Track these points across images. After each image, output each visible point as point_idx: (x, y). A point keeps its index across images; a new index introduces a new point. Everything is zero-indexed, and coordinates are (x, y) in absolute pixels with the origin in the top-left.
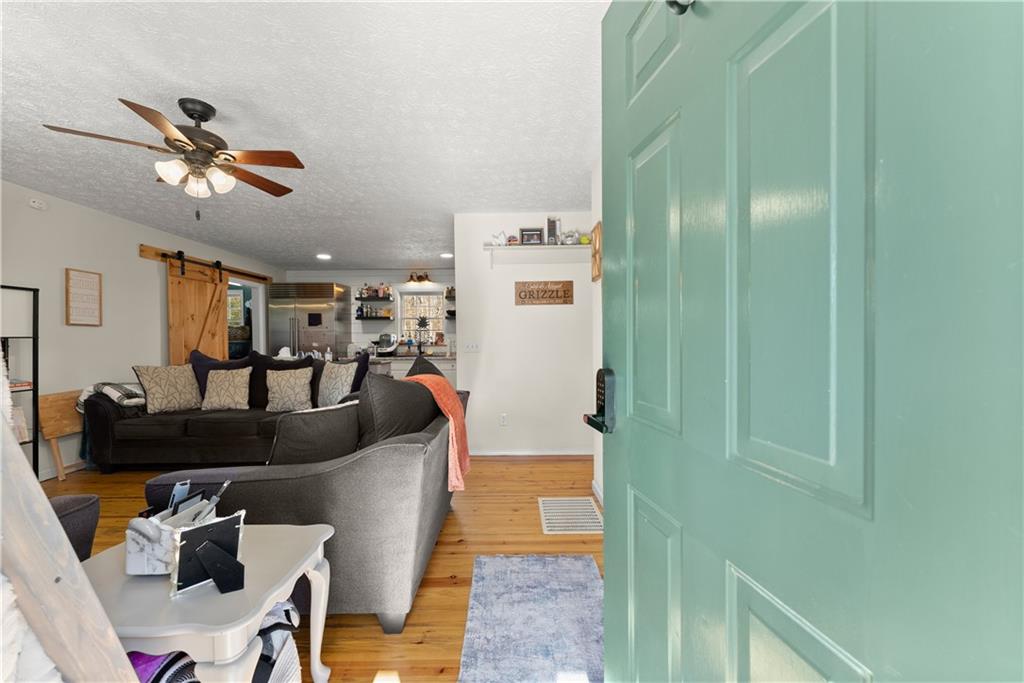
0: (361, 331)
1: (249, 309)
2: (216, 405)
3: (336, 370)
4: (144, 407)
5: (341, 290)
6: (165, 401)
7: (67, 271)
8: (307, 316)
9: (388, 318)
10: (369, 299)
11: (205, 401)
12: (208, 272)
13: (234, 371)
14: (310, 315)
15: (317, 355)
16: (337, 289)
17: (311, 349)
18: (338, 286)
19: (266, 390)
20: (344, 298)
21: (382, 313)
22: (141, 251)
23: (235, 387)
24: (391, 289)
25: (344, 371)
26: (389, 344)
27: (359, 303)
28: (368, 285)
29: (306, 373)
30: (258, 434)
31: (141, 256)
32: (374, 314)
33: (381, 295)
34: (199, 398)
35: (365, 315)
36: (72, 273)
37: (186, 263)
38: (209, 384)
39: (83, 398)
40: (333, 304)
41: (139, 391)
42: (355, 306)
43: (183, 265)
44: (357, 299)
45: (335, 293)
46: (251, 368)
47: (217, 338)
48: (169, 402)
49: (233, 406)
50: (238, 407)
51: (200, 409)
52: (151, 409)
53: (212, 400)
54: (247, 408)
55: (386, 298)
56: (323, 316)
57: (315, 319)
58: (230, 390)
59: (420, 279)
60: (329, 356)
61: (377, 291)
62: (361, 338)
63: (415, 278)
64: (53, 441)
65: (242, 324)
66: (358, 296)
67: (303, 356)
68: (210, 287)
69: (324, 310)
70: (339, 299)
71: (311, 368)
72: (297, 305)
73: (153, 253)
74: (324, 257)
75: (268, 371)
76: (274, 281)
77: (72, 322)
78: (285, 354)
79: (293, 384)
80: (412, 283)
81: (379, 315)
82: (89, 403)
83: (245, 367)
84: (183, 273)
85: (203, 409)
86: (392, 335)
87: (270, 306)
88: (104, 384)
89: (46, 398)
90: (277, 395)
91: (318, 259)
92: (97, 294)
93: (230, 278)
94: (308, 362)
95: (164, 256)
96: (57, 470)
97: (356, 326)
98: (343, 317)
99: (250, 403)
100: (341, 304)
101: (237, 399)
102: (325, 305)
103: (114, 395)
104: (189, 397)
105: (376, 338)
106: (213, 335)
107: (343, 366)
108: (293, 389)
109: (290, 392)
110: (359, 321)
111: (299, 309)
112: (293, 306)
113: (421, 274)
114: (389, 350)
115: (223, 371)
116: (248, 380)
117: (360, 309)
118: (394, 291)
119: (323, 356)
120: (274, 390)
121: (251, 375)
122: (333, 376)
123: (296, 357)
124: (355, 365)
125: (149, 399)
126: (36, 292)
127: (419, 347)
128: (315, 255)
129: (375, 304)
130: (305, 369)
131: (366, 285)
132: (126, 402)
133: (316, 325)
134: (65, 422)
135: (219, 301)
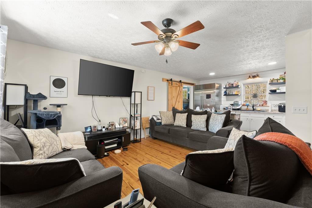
0: (226, 100)
1: (189, 94)
2: (177, 125)
3: (216, 117)
4: (161, 123)
5: (218, 85)
6: (166, 122)
7: (148, 87)
8: (206, 95)
9: (238, 95)
10: (229, 88)
11: (175, 122)
12: (178, 84)
13: (183, 114)
14: (207, 95)
15: (208, 110)
16: (216, 85)
17: (207, 107)
18: (217, 84)
19: (191, 122)
20: (219, 88)
21: (235, 93)
22: (163, 80)
23: (183, 119)
24: (239, 83)
25: (220, 118)
26: (238, 105)
27: (225, 90)
28: (229, 82)
29: (205, 117)
30: (188, 137)
31: (163, 81)
32: (231, 94)
33: (234, 85)
34: (174, 121)
35: (227, 94)
36: (149, 87)
37: (173, 82)
38: (176, 118)
39: (150, 119)
40: (215, 91)
41: (160, 118)
42: (223, 91)
43: (172, 83)
44: (224, 88)
45: (216, 87)
46: (187, 113)
47: (180, 103)
48: (167, 122)
49: (182, 125)
50: (183, 126)
51: (173, 125)
52: (163, 123)
53: (177, 123)
54: (186, 126)
55: (237, 87)
56: (211, 95)
57: (208, 96)
58: (181, 120)
59: (254, 77)
60: (213, 111)
61: (233, 84)
62: (225, 103)
63: (251, 77)
64: (145, 129)
65: (187, 99)
66: (225, 87)
67: (204, 110)
68: (178, 88)
69: (212, 93)
70: (217, 89)
71: (206, 115)
72: (203, 92)
73: (165, 80)
74: (212, 74)
75: (192, 115)
76: (196, 85)
77: (149, 99)
78: (198, 109)
79: (200, 120)
80: (250, 79)
81: (233, 94)
82: (151, 120)
83: (185, 113)
84: (172, 85)
85: (174, 125)
86: (239, 102)
87: (195, 92)
88: (154, 116)
89: (144, 118)
90: (194, 124)
91: (210, 75)
92: (153, 92)
93: (184, 85)
94: (205, 113)
95: (168, 80)
96: (145, 136)
97: (224, 98)
98: (218, 95)
99: (187, 125)
100: (218, 91)
101: (183, 123)
102: (212, 91)
103: (155, 119)
104: (171, 121)
105: (232, 103)
106: (179, 102)
107: (219, 115)
108: (200, 122)
109: (199, 123)
110: (225, 96)
111: (203, 93)
112: (201, 92)
113: (255, 74)
114: (238, 108)
115: (180, 114)
116: (186, 118)
117: (226, 92)
118: (241, 84)
119: (211, 110)
120: (194, 122)
121: (187, 116)
122: (215, 119)
123: (202, 110)
124: (225, 115)
125: (162, 121)
126: (141, 92)
127: (253, 107)
128: (209, 74)
129: (232, 90)
130: (204, 115)
131: (228, 82)
132: (157, 121)
133: (209, 98)
134: (147, 124)
135: (181, 92)
